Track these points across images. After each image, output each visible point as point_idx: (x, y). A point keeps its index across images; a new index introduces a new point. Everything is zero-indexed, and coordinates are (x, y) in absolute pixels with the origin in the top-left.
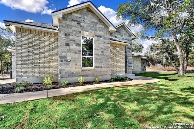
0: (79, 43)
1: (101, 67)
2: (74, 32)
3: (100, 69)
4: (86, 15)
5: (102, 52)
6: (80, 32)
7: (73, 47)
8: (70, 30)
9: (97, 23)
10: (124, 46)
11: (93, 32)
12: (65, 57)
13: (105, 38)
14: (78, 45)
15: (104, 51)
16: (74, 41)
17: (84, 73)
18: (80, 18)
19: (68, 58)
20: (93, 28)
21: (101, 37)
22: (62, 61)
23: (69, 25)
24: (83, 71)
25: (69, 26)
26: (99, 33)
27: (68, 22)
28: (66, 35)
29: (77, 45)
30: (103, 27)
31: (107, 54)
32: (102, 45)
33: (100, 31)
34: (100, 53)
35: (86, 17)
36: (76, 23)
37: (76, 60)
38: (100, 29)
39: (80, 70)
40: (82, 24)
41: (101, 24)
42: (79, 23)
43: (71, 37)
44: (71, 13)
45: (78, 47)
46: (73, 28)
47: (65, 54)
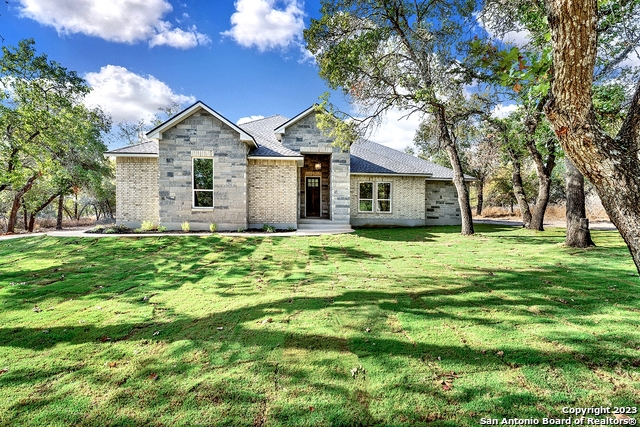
0: (188, 170)
1: (226, 208)
2: (180, 155)
3: (224, 211)
4: (200, 123)
5: (228, 181)
6: (189, 153)
7: (178, 177)
8: (175, 153)
9: (219, 132)
10: (294, 163)
11: (212, 148)
12: (167, 193)
13: (235, 156)
14: (186, 173)
15: (233, 179)
16: (180, 168)
17: (195, 217)
18: (188, 130)
19: (172, 195)
20: (211, 143)
21: (226, 155)
22: (163, 199)
23: (172, 145)
24: (193, 213)
25: (173, 147)
26: (222, 148)
27: (171, 142)
28: (168, 160)
29: (184, 175)
30: (231, 136)
31: (237, 184)
32: (228, 170)
33: (224, 144)
34: (225, 183)
35: (198, 127)
36: (183, 139)
37: (183, 196)
38: (225, 142)
39: (189, 213)
40: (192, 140)
41: (225, 133)
42: (187, 138)
43: (176, 163)
44: (175, 127)
45: (185, 177)
46: (179, 149)
47: (167, 189)
